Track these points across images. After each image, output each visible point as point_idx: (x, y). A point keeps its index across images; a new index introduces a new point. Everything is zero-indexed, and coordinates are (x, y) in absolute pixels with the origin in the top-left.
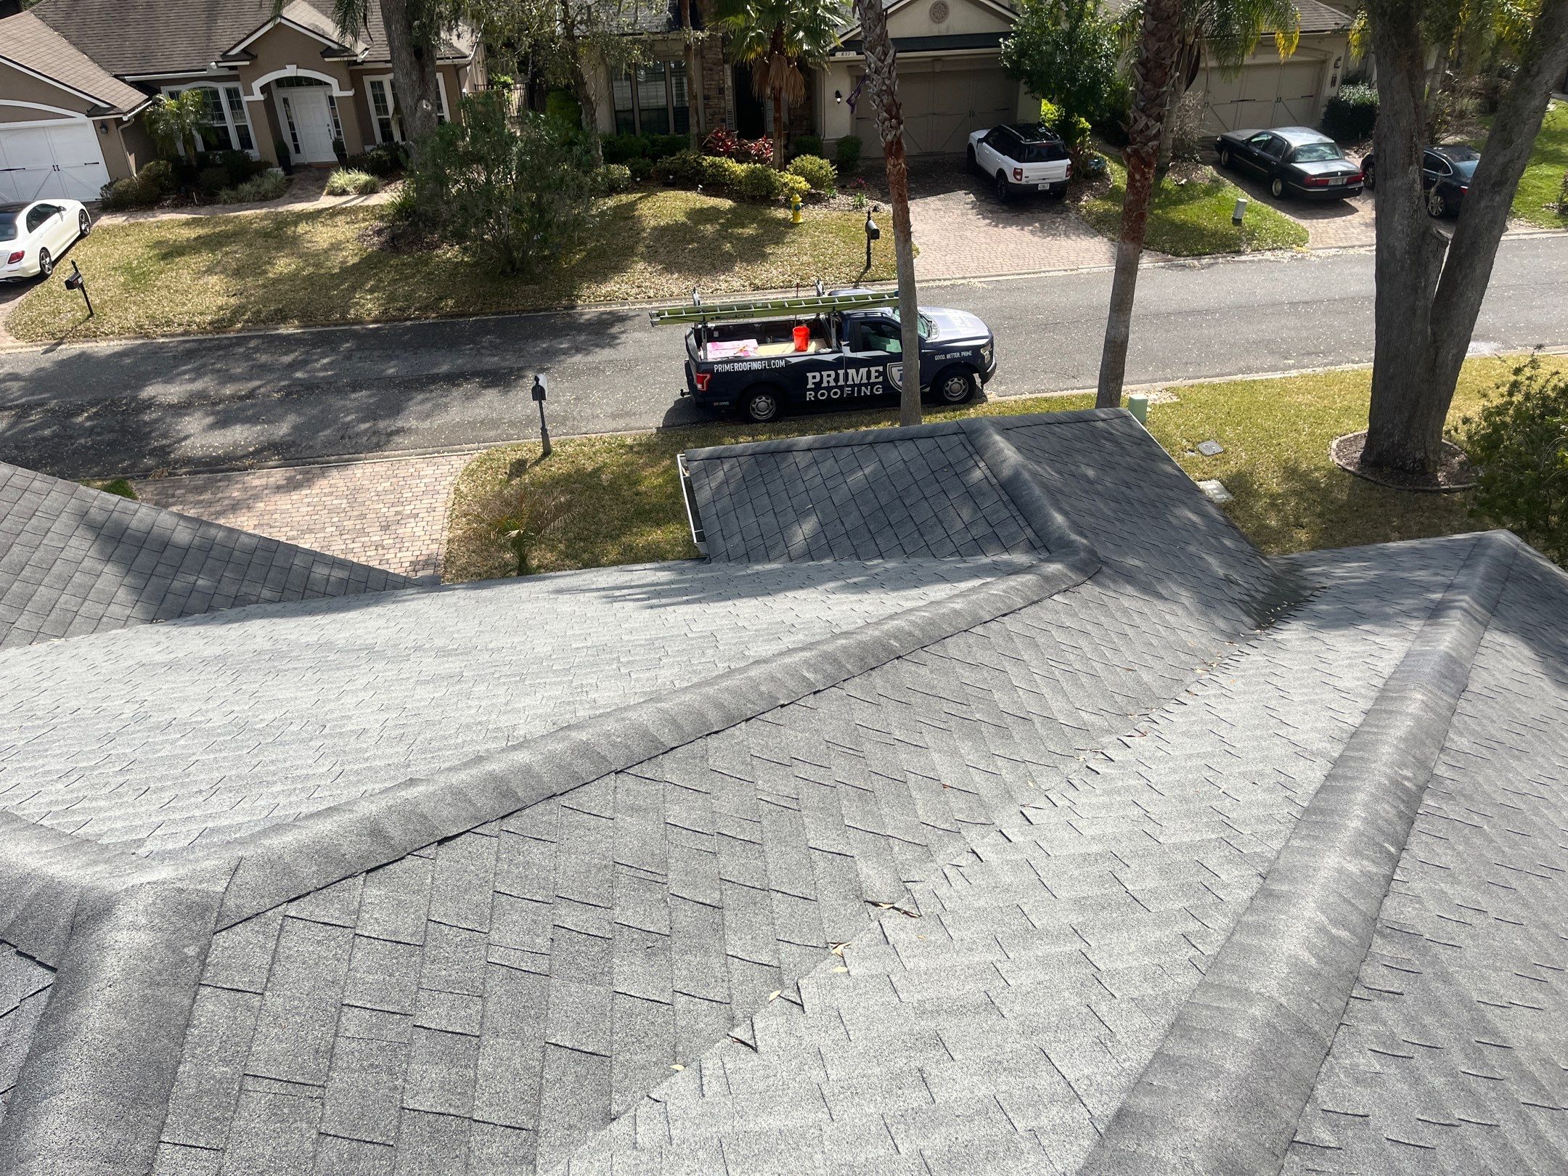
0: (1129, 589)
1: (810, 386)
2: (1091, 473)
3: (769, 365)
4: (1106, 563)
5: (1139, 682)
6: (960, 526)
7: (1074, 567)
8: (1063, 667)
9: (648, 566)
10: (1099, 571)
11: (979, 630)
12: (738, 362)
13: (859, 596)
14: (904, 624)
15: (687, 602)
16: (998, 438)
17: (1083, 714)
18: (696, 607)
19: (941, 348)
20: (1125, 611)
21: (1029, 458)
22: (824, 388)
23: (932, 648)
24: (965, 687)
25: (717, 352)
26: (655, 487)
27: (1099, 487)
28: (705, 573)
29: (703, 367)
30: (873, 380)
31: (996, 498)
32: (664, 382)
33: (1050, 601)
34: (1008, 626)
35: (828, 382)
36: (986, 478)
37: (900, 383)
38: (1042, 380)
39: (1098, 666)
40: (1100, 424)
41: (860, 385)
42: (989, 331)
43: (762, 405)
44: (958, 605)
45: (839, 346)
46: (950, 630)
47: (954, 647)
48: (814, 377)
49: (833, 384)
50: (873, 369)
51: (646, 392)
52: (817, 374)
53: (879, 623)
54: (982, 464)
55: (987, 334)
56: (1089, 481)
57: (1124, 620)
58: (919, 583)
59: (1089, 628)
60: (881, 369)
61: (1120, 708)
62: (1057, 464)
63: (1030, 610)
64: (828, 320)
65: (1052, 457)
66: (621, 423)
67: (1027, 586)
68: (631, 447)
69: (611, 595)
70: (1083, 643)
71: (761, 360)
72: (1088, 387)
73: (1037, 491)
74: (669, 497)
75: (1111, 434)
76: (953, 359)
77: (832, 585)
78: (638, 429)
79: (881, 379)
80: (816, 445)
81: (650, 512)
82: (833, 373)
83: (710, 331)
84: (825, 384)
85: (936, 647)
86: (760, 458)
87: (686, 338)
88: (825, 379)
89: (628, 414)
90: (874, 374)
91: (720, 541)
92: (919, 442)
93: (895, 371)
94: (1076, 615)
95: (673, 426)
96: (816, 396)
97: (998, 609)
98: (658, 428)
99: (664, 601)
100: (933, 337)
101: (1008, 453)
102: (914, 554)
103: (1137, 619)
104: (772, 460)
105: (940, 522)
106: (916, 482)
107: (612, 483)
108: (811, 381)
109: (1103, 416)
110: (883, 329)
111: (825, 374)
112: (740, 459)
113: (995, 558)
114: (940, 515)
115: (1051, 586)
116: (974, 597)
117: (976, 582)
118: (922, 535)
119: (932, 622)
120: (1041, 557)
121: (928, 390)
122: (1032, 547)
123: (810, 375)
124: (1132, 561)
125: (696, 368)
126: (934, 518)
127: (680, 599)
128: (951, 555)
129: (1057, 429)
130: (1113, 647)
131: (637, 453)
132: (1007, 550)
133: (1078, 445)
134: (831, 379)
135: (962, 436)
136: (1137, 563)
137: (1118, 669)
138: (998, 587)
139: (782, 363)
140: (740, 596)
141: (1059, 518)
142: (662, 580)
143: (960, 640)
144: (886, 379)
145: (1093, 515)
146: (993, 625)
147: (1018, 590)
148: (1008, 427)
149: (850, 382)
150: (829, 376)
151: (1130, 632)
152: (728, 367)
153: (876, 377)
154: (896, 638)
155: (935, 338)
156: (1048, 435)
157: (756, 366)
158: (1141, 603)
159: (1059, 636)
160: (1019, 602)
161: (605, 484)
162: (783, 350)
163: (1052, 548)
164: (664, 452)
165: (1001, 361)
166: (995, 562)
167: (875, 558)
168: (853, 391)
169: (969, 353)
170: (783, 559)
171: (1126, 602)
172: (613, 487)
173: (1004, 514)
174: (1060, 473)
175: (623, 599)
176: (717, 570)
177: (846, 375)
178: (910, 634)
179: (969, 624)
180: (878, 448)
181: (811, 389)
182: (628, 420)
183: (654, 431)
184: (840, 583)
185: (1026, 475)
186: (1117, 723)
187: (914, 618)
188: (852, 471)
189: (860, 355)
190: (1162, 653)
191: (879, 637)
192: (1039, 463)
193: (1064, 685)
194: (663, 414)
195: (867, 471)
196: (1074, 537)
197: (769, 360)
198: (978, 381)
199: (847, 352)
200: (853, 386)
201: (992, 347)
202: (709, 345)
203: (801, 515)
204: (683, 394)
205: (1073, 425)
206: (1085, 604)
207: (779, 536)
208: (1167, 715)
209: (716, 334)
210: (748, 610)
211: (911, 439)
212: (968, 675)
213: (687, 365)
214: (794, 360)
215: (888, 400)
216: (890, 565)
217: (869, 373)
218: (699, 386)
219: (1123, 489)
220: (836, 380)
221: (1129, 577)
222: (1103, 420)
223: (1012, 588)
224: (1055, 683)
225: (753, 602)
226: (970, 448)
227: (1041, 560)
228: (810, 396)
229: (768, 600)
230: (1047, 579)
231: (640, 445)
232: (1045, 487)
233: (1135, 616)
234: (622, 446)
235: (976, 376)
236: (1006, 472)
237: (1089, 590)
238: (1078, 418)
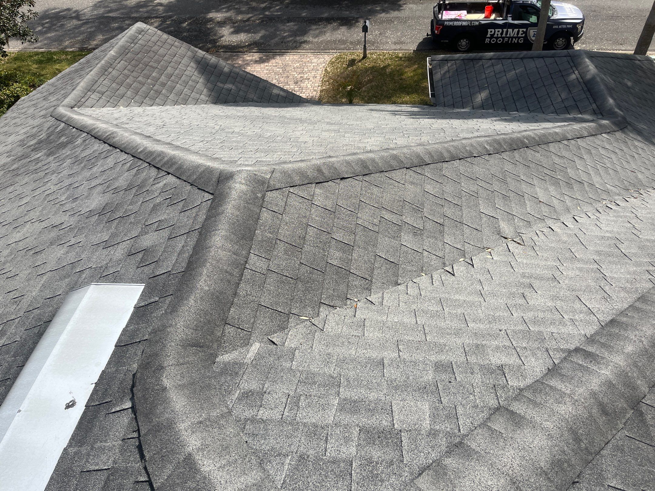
0: (639, 138)
1: (489, 36)
2: (629, 84)
3: (471, 24)
4: (630, 124)
5: (636, 177)
6: (559, 100)
7: (614, 123)
8: (602, 164)
9: (408, 105)
10: (626, 127)
11: (565, 142)
12: (456, 21)
13: (509, 123)
14: (531, 134)
15: (428, 118)
16: (587, 60)
17: (608, 186)
18: (433, 120)
19: (558, 22)
20: (636, 147)
21: (600, 72)
22: (495, 38)
23: (543, 146)
24: (555, 164)
25: (448, 15)
26: (409, 77)
27: (632, 90)
28: (433, 110)
29: (440, 22)
30: (520, 35)
31: (580, 88)
32: (420, 29)
33: (600, 136)
34: (579, 143)
35: (498, 35)
36: (577, 78)
37: (533, 38)
38: (605, 44)
39: (618, 168)
40: (637, 62)
41: (512, 38)
42: (583, 16)
43: (464, 43)
44: (557, 130)
45: (507, 17)
46: (552, 140)
47: (552, 147)
48: (491, 32)
49: (499, 36)
50: (521, 30)
51: (411, 33)
52: (493, 30)
53: (519, 132)
54: (576, 72)
55: (582, 17)
56: (628, 87)
57: (634, 150)
58: (536, 121)
59: (617, 151)
60: (525, 30)
61: (626, 186)
62: (613, 77)
63: (591, 138)
64: (503, 4)
65: (612, 73)
66: (398, 47)
67: (590, 128)
68: (401, 58)
69: (394, 113)
70: (613, 156)
71: (467, 21)
72: (629, 50)
73: (602, 87)
74: (415, 81)
75: (642, 67)
76: (563, 28)
77: (495, 119)
78: (405, 50)
79: (524, 35)
80: (495, 57)
81: (406, 88)
82: (501, 30)
83: (446, 5)
84: (496, 36)
85: (545, 146)
86: (466, 61)
87: (434, 8)
88: (496, 33)
89: (402, 43)
90: (521, 32)
91: (442, 98)
92: (545, 59)
93: (532, 32)
94: (612, 144)
95: (421, 50)
96: (490, 41)
97: (576, 135)
98: (414, 51)
99: (417, 117)
100: (554, 16)
101: (591, 68)
102: (533, 111)
103: (640, 151)
104: (472, 63)
105: (549, 97)
106: (541, 78)
107: (390, 73)
108: (489, 33)
109: (639, 58)
110: (529, 9)
111: (497, 30)
112: (456, 61)
113: (575, 116)
114: (550, 94)
115: (602, 130)
116: (565, 128)
117: (566, 124)
118: (539, 103)
119: (544, 135)
120: (599, 117)
121: (546, 43)
122: (594, 113)
123: (489, 30)
124: (641, 126)
125: (436, 23)
126: (547, 95)
127: (425, 117)
128: (552, 113)
129: (616, 61)
130: (627, 161)
131: (403, 61)
132: (581, 113)
133: (625, 70)
134: (499, 33)
135: (569, 58)
136: (645, 127)
137: (627, 170)
138: (577, 126)
139: (477, 23)
140: (451, 118)
141: (611, 101)
142: (415, 110)
143: (556, 145)
144: (526, 36)
145: (627, 102)
146: (572, 142)
147: (586, 128)
148: (592, 56)
149: (508, 35)
150: (499, 31)
151: (636, 156)
152: (451, 23)
153: (522, 34)
154: (527, 139)
155: (555, 17)
156: (611, 62)
157: (464, 24)
158: (644, 145)
159: (602, 152)
160: (586, 134)
161: (388, 74)
162: (479, 17)
163: (604, 114)
164: (415, 62)
165: (586, 32)
166: (574, 117)
167: (514, 111)
168: (509, 40)
169: (571, 26)
170: (469, 108)
171: (636, 143)
172: (392, 74)
173: (584, 96)
174: (615, 81)
175: (400, 115)
176: (439, 109)
177: (507, 32)
178: (534, 138)
179: (562, 139)
180: (525, 61)
181: (488, 38)
182: (401, 46)
183: (412, 51)
184: (498, 118)
185: (598, 79)
186: (623, 192)
187: (536, 132)
188: (510, 71)
189: (516, 22)
190: (650, 168)
191: (520, 137)
192: (605, 75)
193: (601, 172)
194: (417, 44)
195: (517, 71)
196: (617, 110)
197: (471, 21)
198: (572, 41)
199: (510, 20)
200: (509, 38)
201: (583, 24)
202: (444, 12)
203: (481, 89)
204: (428, 35)
205: (624, 60)
206: (617, 140)
207: (470, 98)
208: (648, 193)
209: (448, 7)
210: (456, 123)
211: (542, 57)
212: (557, 160)
213: (432, 21)
214: (483, 22)
215: (527, 45)
216: (522, 114)
217: (518, 32)
218: (436, 32)
219: (644, 94)
220: (502, 34)
221: (639, 132)
222: (639, 60)
223: (583, 127)
224: (597, 170)
225: (458, 121)
226: (572, 64)
227: (598, 119)
228: (487, 41)
229: (466, 121)
230: (601, 126)
231: (405, 57)
232: (606, 85)
233: (640, 150)
234: (397, 57)
235: (572, 38)
236: (588, 77)
237: (619, 134)
238: (626, 57)
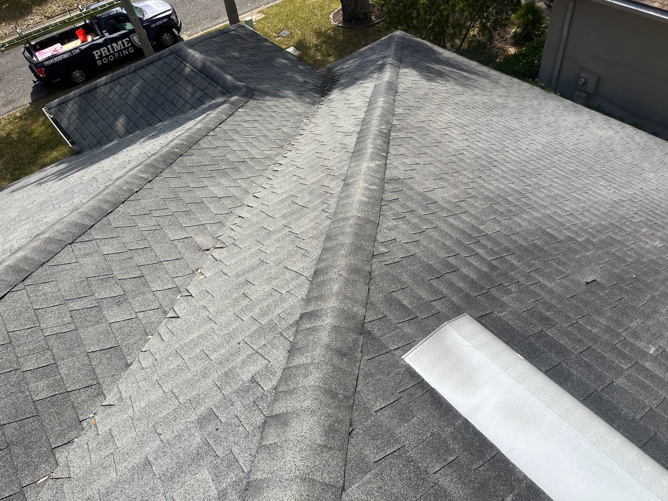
0: (268, 98)
1: (97, 58)
2: (236, 54)
3: (72, 54)
4: (255, 90)
5: (283, 132)
6: (189, 95)
7: (242, 96)
8: (251, 137)
9: (53, 165)
10: (253, 94)
11: (212, 133)
12: (55, 57)
13: (156, 139)
14: (178, 141)
15: (77, 171)
16: (190, 50)
17: (265, 152)
18: (83, 171)
19: (151, 20)
20: (269, 107)
21: (207, 56)
22: (105, 57)
23: (194, 147)
24: (214, 158)
25: (42, 55)
26: (42, 132)
27: (242, 60)
28: (81, 158)
29: (39, 65)
30: (126, 46)
31: (200, 78)
32: (22, 80)
33: (237, 112)
34: (223, 128)
35: (105, 53)
36: (192, 70)
37: (140, 44)
38: (205, 24)
39: (266, 132)
40: (233, 32)
41: (121, 50)
42: (171, 6)
43: (78, 75)
44: (199, 126)
45: (102, 34)
46: (199, 137)
47: (203, 144)
48: (97, 53)
49: (108, 53)
50: (124, 40)
51: (15, 88)
52: (98, 51)
53: (167, 145)
54: (188, 65)
55: (170, 8)
56: (237, 59)
57: (270, 111)
58: (180, 125)
59: (257, 118)
60: (128, 39)
61: (279, 145)
62: (220, 55)
63: (230, 119)
64: (91, 22)
65: (217, 53)
66: (10, 107)
67: (225, 109)
68: (21, 117)
69: (39, 183)
70: (256, 125)
71: (67, 52)
72: (225, 21)
73: (216, 69)
74: (51, 134)
75: (239, 35)
76: (160, 25)
77: (142, 140)
78: (20, 107)
79: (130, 44)
80: (109, 81)
81: (45, 144)
82: (105, 48)
83: (34, 46)
84: (104, 55)
85: (196, 146)
86: (84, 96)
87: (23, 53)
88: (103, 52)
89: (12, 102)
90: (126, 43)
91: (83, 142)
92: (155, 63)
93: (135, 38)
94: (250, 114)
95: (37, 99)
96: (102, 62)
97: (217, 122)
98: (30, 103)
99: (66, 175)
100: (146, 16)
101: (196, 55)
102: (175, 115)
103: (275, 109)
104: (90, 95)
105: (180, 96)
106: (162, 82)
107: (19, 138)
108: (96, 55)
109: (233, 28)
110: (120, 19)
111: (101, 49)
112: (74, 99)
113: (209, 104)
114: (178, 93)
115: (236, 106)
116: (205, 121)
117: (204, 115)
118: (175, 105)
119: (190, 137)
120: (228, 96)
121: (154, 43)
122: (223, 94)
123: (94, 52)
124: (265, 87)
125: (35, 67)
126: (177, 96)
127: (73, 171)
128: (191, 109)
129: (215, 39)
130: (269, 122)
131: (25, 119)
132: (213, 99)
133: (226, 44)
134: (106, 51)
135: (174, 54)
136: (267, 86)
137: (274, 130)
138: (213, 114)
139: (78, 51)
140: (101, 160)
141: (229, 77)
142: (62, 168)
143: (205, 140)
144: (132, 43)
145: (242, 72)
146: (217, 129)
147: (222, 112)
148: (192, 44)
149: (116, 50)
150: (104, 50)
151: (274, 114)
152: (51, 61)
153: (128, 44)
154: (177, 148)
155: (147, 17)
156: (212, 43)
157: (65, 56)
158: (274, 102)
159: (246, 125)
160: (225, 117)
161: (16, 139)
162: (76, 44)
163: (231, 91)
164: (39, 114)
165: (181, 19)
166: (210, 105)
167: (159, 123)
168: (119, 54)
169: (166, 20)
170: (117, 139)
171: (268, 103)
172: (20, 140)
173: (206, 83)
174: (223, 58)
175: (46, 182)
176: (87, 154)
177: (112, 47)
178: (182, 144)
179: (206, 132)
180: (139, 72)
181: (98, 60)
182: (12, 105)
183: (29, 105)
184: (145, 138)
185: (209, 63)
186: (279, 151)
187: (181, 138)
188: (131, 87)
189: (115, 35)
190: (289, 118)
191: (169, 150)
192: (212, 56)
193: (254, 143)
194: (29, 96)
195: (138, 85)
196: (238, 83)
197: (71, 51)
198: (176, 32)
199: (108, 36)
200: (118, 52)
201: (175, 13)
202: (37, 54)
203: (116, 116)
204: (35, 82)
205: (221, 36)
206: (252, 109)
207: (110, 129)
208: (297, 141)
209: (38, 47)
210: (108, 163)
211: (152, 63)
212: (213, 153)
213: (30, 67)
214: (83, 48)
215: (138, 53)
216: (166, 123)
217: (123, 43)
218: (41, 75)
219: (253, 58)
220: (109, 51)
221: (266, 93)
222: (234, 30)
223: (219, 112)
224: (250, 144)
225: (109, 159)
226: (180, 59)
227: (228, 97)
228: (99, 63)
229: (116, 156)
230: (232, 103)
231: (25, 114)
232: (218, 66)
233: (274, 108)
234: (16, 118)
235: (174, 30)
236: (199, 65)
237: (252, 103)
238: (222, 32)
